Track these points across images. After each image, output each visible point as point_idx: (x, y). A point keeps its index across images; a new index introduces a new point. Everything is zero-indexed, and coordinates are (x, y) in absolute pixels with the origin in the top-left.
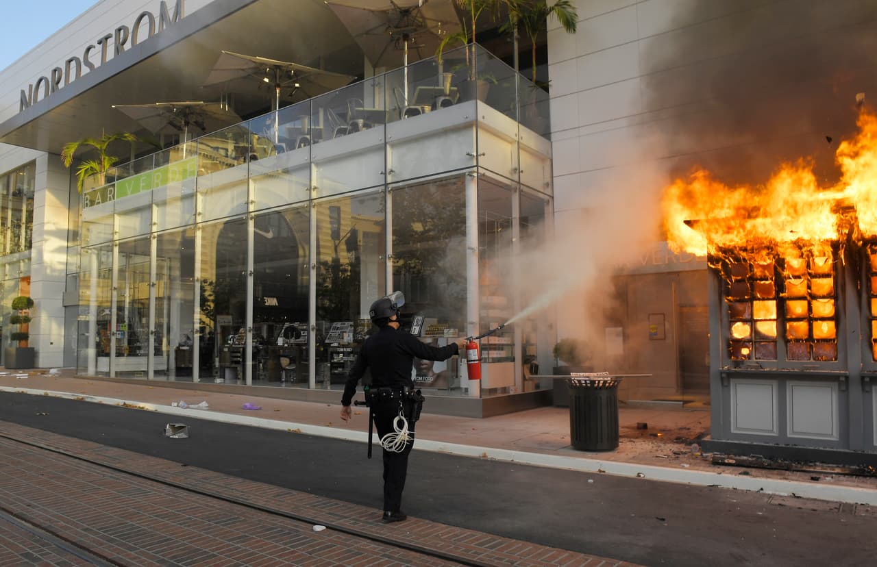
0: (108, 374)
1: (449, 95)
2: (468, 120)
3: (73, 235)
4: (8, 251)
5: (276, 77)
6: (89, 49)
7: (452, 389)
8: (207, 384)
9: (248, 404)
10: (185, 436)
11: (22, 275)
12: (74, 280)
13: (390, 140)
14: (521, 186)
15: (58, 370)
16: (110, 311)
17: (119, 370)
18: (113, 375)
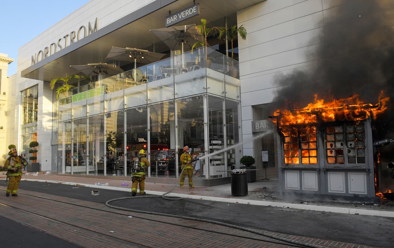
0: (70, 173)
1: (197, 65)
2: (203, 75)
3: (54, 114)
4: (27, 122)
5: (134, 55)
6: (60, 40)
7: (202, 176)
8: (110, 176)
9: (123, 183)
10: (98, 195)
11: (33, 132)
12: (55, 134)
13: (176, 82)
14: (226, 98)
15: (50, 172)
16: (71, 146)
17: (75, 172)
18: (72, 174)
